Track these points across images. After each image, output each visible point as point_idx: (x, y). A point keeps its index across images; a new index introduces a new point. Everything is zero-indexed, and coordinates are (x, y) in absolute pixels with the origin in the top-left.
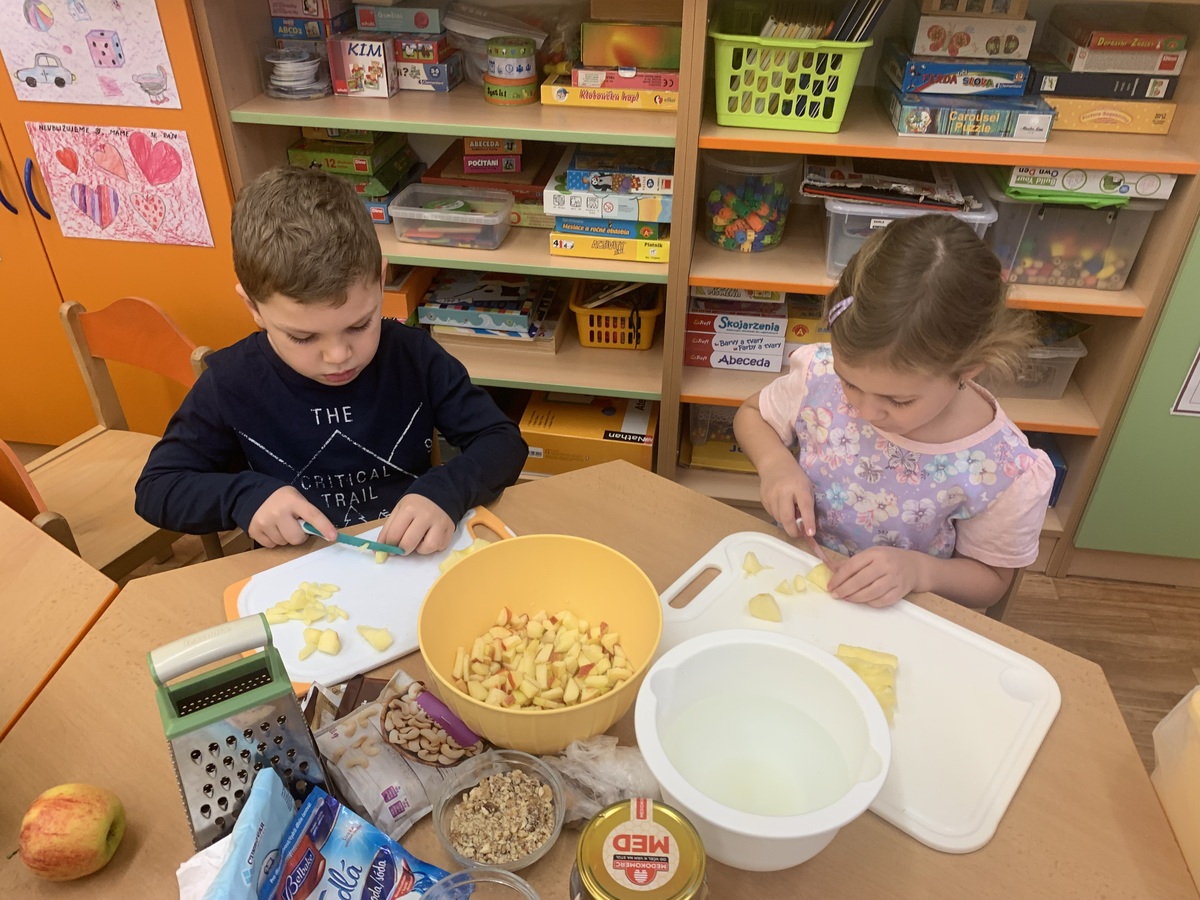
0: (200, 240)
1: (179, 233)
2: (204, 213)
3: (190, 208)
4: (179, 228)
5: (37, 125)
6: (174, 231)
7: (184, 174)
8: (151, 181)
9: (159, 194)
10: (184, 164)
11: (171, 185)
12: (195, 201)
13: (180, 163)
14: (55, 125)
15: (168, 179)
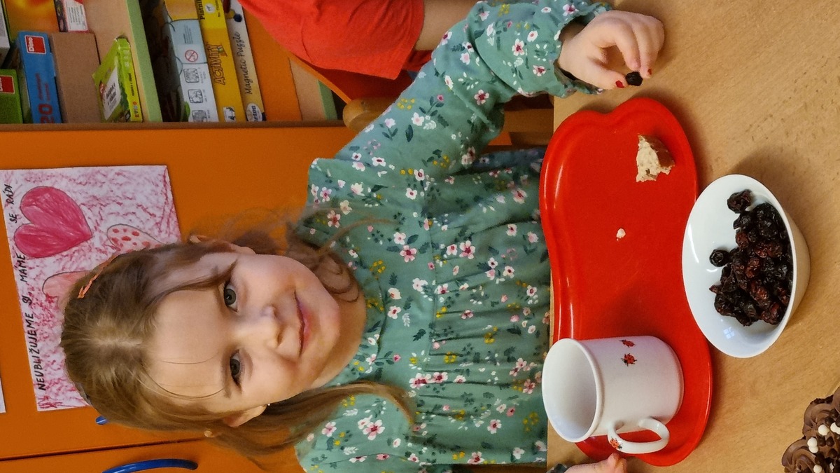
0: (161, 185)
1: (159, 214)
2: (117, 169)
3: (114, 188)
4: (151, 211)
5: (39, 393)
6: (158, 220)
7: (62, 185)
8: (86, 237)
9: (103, 227)
10: (48, 184)
11: (84, 209)
12: (99, 177)
13: (48, 190)
14: (32, 365)
15: (76, 211)
